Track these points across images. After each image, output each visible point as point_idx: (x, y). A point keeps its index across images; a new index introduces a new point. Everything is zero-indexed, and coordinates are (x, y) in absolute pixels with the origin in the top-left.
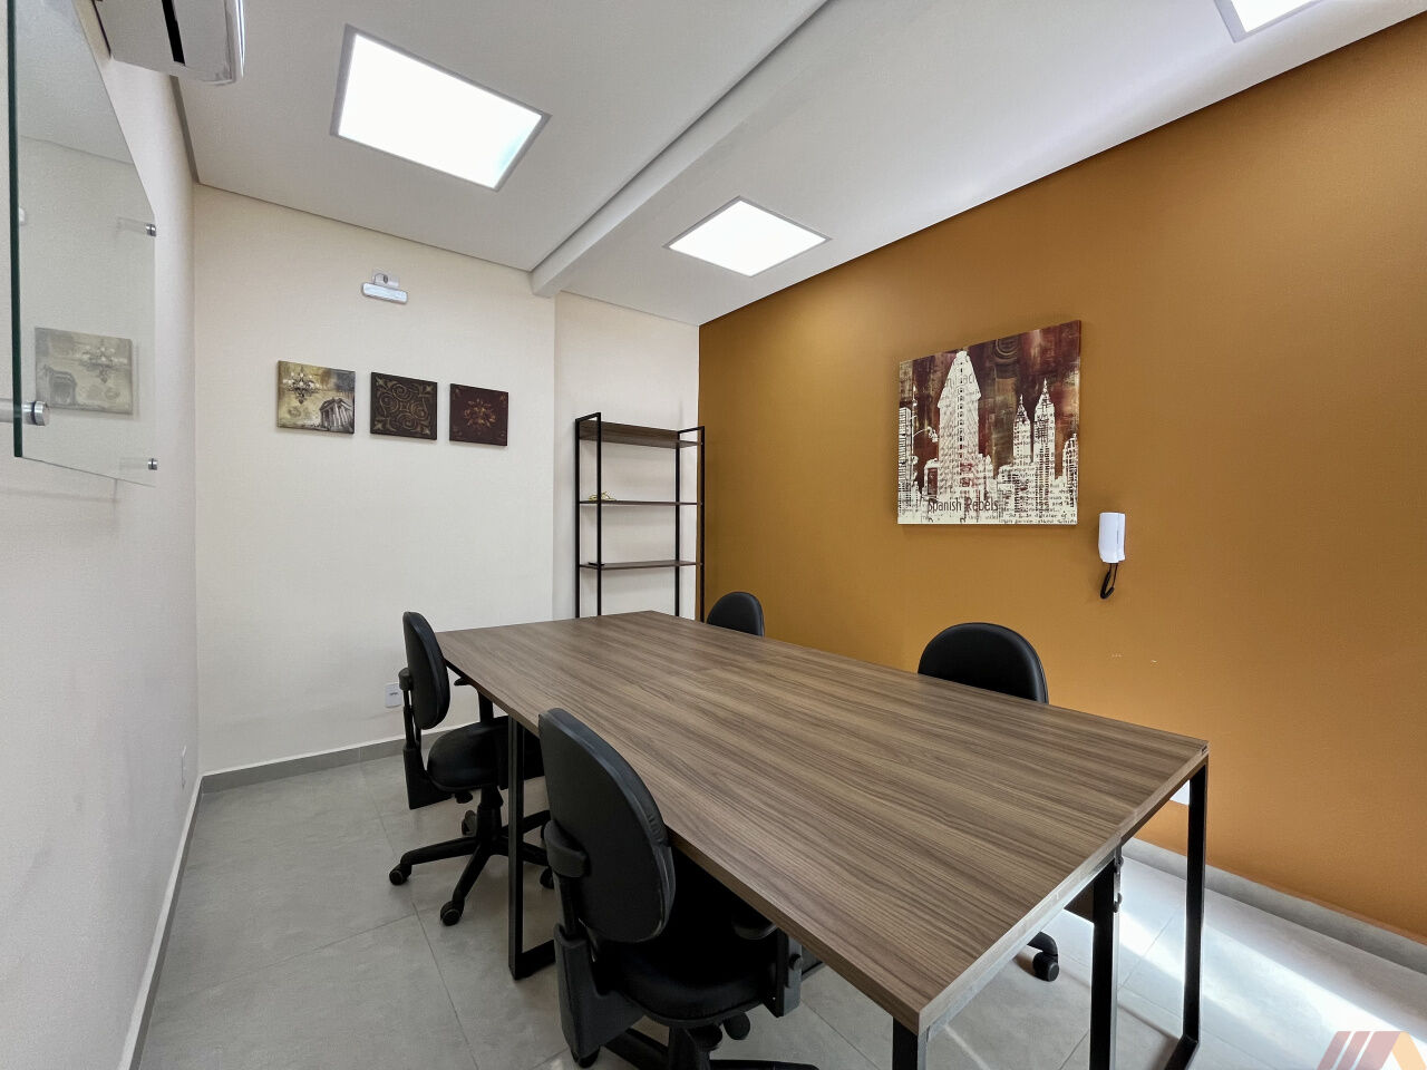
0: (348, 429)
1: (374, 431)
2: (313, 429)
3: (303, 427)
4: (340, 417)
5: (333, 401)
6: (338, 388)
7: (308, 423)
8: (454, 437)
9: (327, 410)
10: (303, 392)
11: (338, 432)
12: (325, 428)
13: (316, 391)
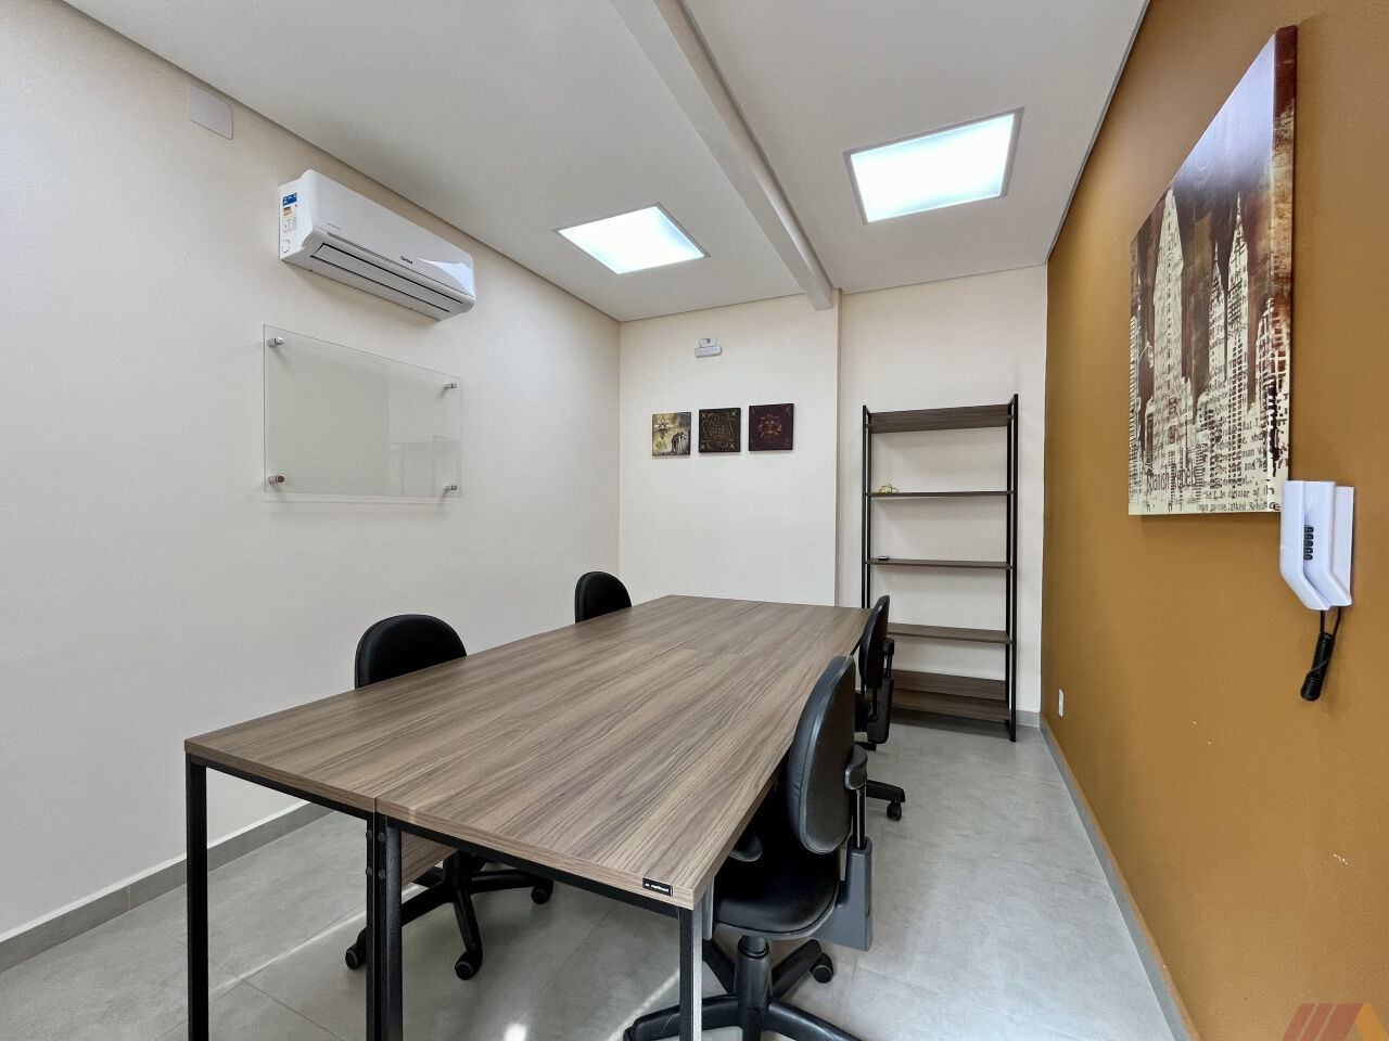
0: (687, 451)
1: (701, 451)
2: (668, 454)
3: (663, 454)
4: (682, 444)
5: (678, 434)
6: (681, 425)
7: (665, 451)
8: (752, 448)
9: (675, 442)
10: (663, 431)
11: (682, 454)
12: (673, 453)
13: (669, 429)
